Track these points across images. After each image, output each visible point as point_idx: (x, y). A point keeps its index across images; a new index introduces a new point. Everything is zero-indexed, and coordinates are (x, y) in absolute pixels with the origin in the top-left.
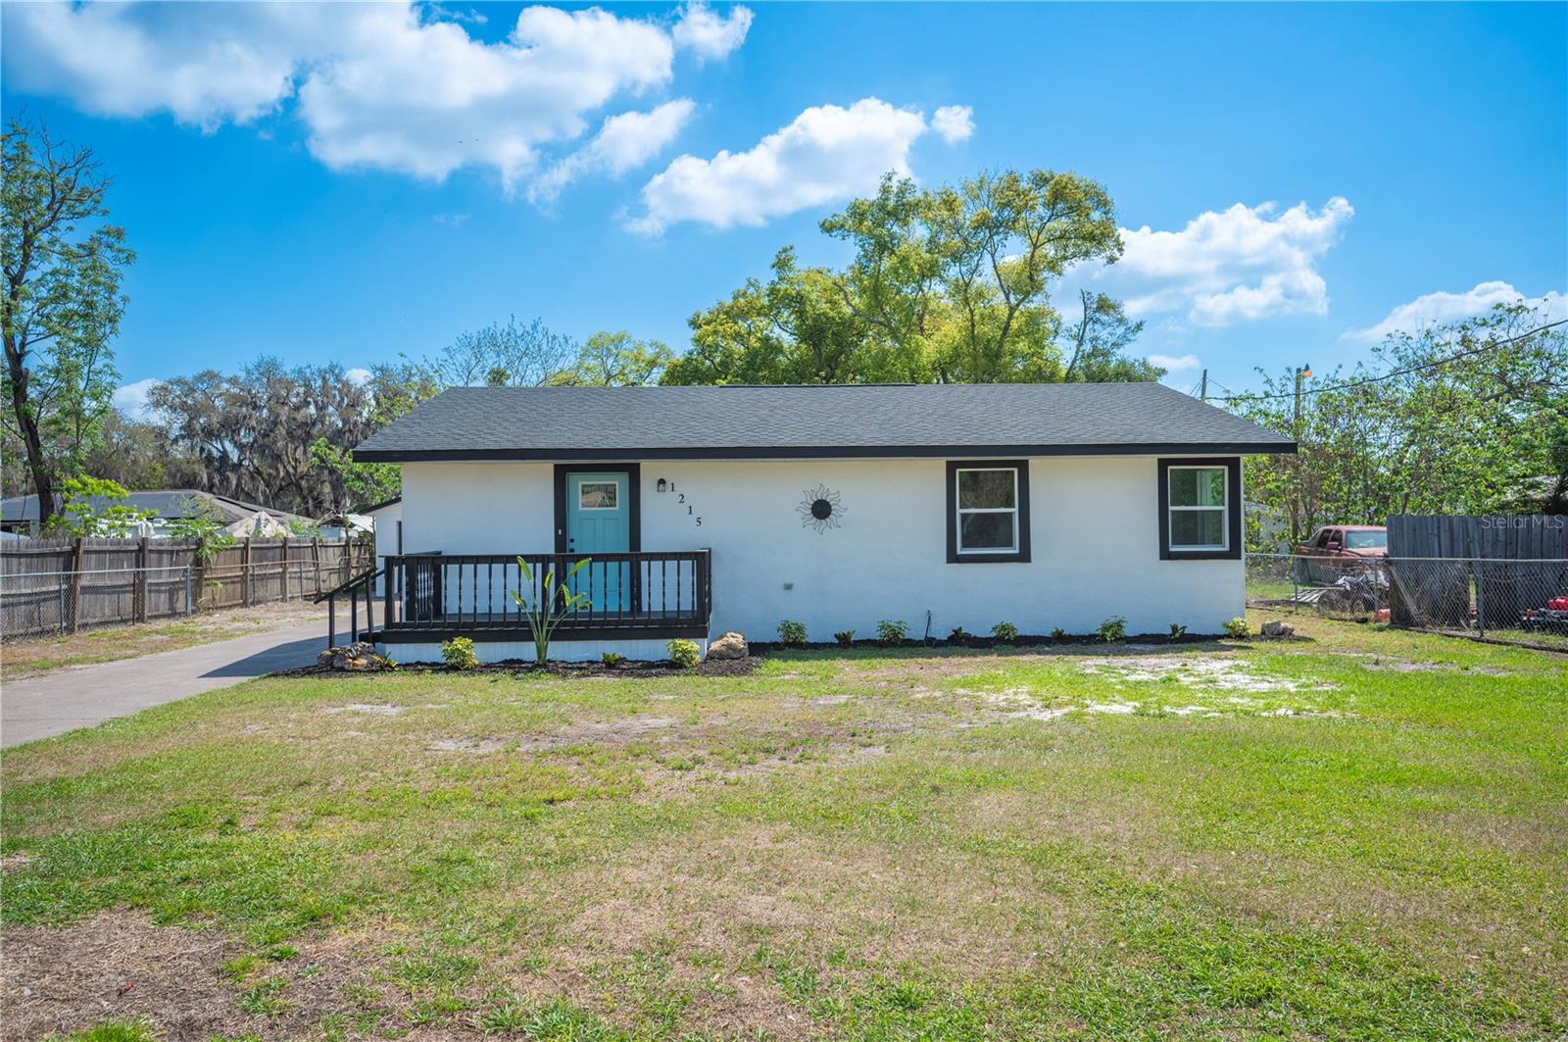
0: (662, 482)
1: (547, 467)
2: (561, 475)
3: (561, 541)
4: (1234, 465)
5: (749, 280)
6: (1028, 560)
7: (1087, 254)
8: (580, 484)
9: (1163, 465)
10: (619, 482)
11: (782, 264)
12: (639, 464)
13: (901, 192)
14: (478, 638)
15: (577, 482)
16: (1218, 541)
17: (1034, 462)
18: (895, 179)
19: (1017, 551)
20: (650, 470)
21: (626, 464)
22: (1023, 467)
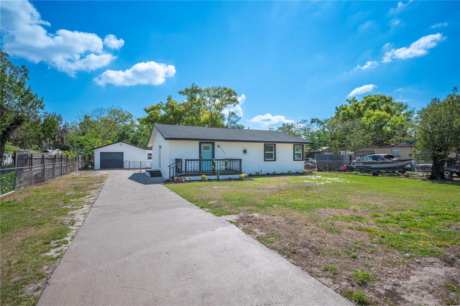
0: (218, 146)
1: (198, 142)
2: (200, 143)
3: (200, 157)
4: (303, 146)
5: (160, 101)
6: (276, 161)
7: (231, 104)
8: (203, 146)
9: (294, 145)
10: (210, 145)
11: (169, 99)
12: (214, 142)
13: (196, 88)
14: (207, 175)
15: (203, 145)
16: (300, 158)
17: (277, 144)
18: (195, 84)
19: (274, 159)
20: (217, 143)
21: (212, 142)
22: (275, 145)
